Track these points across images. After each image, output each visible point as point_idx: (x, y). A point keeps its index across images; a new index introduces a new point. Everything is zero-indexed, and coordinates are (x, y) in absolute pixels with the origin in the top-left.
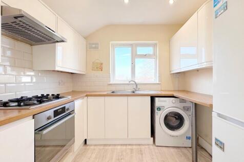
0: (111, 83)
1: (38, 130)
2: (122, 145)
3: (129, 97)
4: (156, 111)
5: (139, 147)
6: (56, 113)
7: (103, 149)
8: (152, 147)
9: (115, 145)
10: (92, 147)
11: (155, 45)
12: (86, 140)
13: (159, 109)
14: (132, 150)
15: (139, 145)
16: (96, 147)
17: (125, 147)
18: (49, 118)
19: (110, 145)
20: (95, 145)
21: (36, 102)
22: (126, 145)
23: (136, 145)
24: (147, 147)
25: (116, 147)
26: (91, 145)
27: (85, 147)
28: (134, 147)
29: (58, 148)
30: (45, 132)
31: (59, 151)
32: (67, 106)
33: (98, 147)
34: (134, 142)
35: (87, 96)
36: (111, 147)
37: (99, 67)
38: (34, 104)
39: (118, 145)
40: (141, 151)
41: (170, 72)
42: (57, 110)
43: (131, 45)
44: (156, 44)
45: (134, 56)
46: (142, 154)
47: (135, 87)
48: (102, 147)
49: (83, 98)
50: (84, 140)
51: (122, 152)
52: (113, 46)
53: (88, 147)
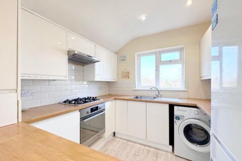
0: (136, 89)
1: (82, 119)
2: (141, 144)
3: (147, 103)
4: (175, 120)
5: (156, 150)
6: (92, 110)
7: (126, 143)
8: (170, 155)
9: (135, 143)
10: (118, 139)
11: (181, 50)
12: (114, 133)
13: (178, 118)
14: (149, 151)
15: (158, 149)
16: (121, 140)
17: (143, 147)
18: (88, 113)
19: (132, 142)
20: (121, 138)
21: (82, 102)
22: (145, 145)
23: (154, 148)
24: (164, 153)
25: (136, 145)
26: (118, 138)
27: (113, 138)
28: (152, 149)
29: (94, 133)
30: (85, 120)
31: (94, 135)
32: (99, 106)
33: (123, 140)
34: (153, 145)
35: (115, 99)
36: (132, 143)
37: (127, 75)
38: (81, 103)
39: (138, 143)
40: (157, 154)
41: (201, 77)
42: (93, 108)
43: (155, 53)
44: (183, 48)
45: (159, 63)
46: (157, 158)
47: (157, 93)
48: (125, 141)
49: (112, 100)
50: (113, 132)
51: (140, 150)
52: (139, 56)
53: (116, 139)
